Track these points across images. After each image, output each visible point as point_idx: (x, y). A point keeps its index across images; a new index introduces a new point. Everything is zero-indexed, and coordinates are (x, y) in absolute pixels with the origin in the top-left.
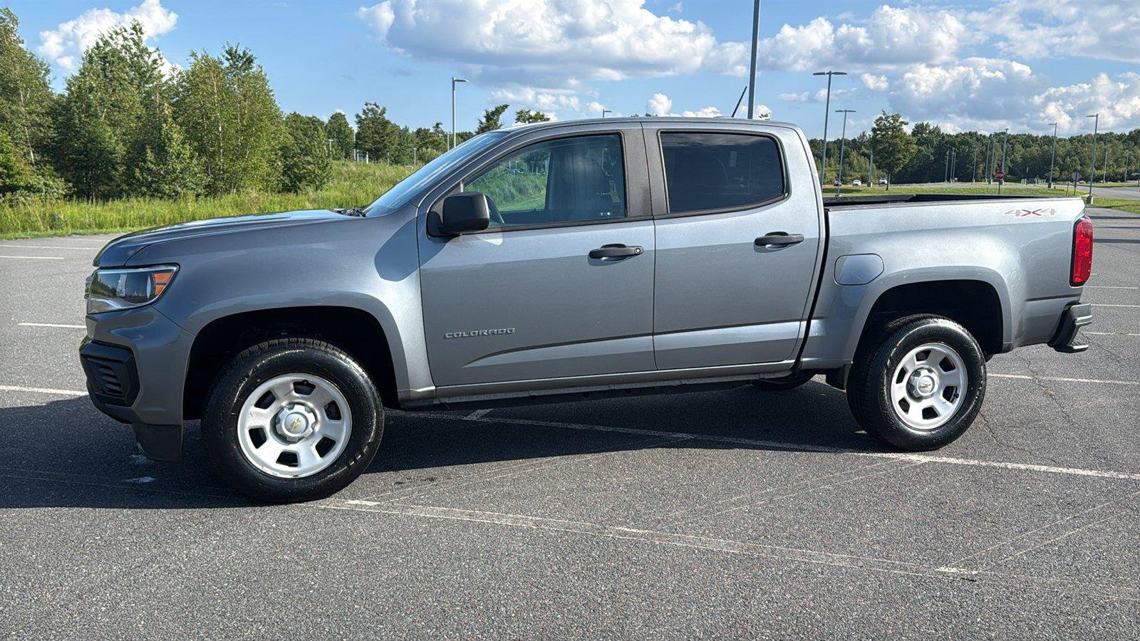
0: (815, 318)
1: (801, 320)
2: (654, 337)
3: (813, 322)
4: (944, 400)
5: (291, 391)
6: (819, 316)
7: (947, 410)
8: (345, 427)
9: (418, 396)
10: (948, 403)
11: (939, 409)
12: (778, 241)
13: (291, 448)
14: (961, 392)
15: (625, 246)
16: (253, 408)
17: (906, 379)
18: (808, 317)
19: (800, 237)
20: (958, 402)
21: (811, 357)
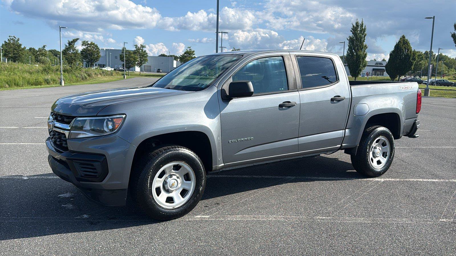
0: (347, 129)
1: (343, 130)
2: (299, 138)
3: (346, 130)
4: (383, 157)
6: (349, 127)
8: (193, 184)
11: (381, 161)
12: (338, 99)
14: (388, 154)
15: (290, 102)
16: (157, 179)
17: (372, 150)
18: (345, 128)
19: (344, 98)
20: (387, 158)
21: (345, 144)
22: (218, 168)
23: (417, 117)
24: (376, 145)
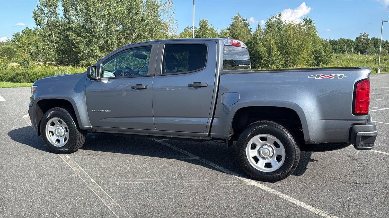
3: (215, 119)
5: (57, 122)
6: (217, 117)
7: (276, 165)
9: (86, 128)
10: (277, 162)
14: (283, 158)
15: (142, 85)
16: (49, 126)
17: (257, 148)
18: (212, 116)
19: (206, 85)
20: (282, 162)
21: (214, 133)
22: (84, 128)
24: (263, 143)
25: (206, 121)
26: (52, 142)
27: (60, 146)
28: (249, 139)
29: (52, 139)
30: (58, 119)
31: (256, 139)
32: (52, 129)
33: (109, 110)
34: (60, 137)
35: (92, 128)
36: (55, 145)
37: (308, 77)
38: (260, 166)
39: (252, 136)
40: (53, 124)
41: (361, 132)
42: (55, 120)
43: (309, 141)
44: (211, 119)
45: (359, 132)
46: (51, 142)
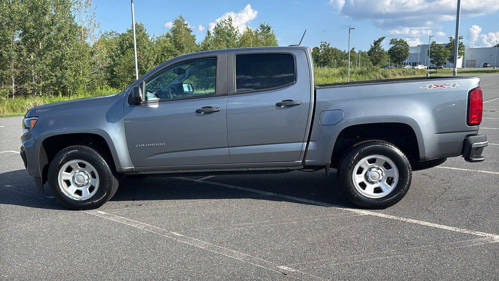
0: (311, 141)
1: (303, 142)
2: (229, 148)
3: (310, 143)
4: (387, 184)
5: (78, 166)
7: (388, 189)
8: (97, 182)
9: (126, 170)
10: (389, 186)
11: (383, 188)
12: (289, 104)
13: (80, 189)
14: (396, 180)
15: (212, 107)
16: (64, 172)
17: (364, 172)
18: (307, 140)
19: (298, 102)
20: (394, 185)
21: (310, 160)
22: (123, 170)
23: (478, 130)
24: (370, 166)
25: (301, 146)
26: (69, 194)
27: (83, 200)
28: (356, 163)
29: (70, 192)
30: (80, 161)
31: (364, 162)
32: (69, 176)
33: (163, 143)
34: (82, 187)
35: (134, 170)
36: (74, 199)
37: (420, 88)
38: (369, 192)
39: (359, 159)
40: (69, 170)
41: (475, 143)
42: (74, 164)
43: (425, 158)
44: (306, 143)
45: (474, 143)
46: (67, 195)
